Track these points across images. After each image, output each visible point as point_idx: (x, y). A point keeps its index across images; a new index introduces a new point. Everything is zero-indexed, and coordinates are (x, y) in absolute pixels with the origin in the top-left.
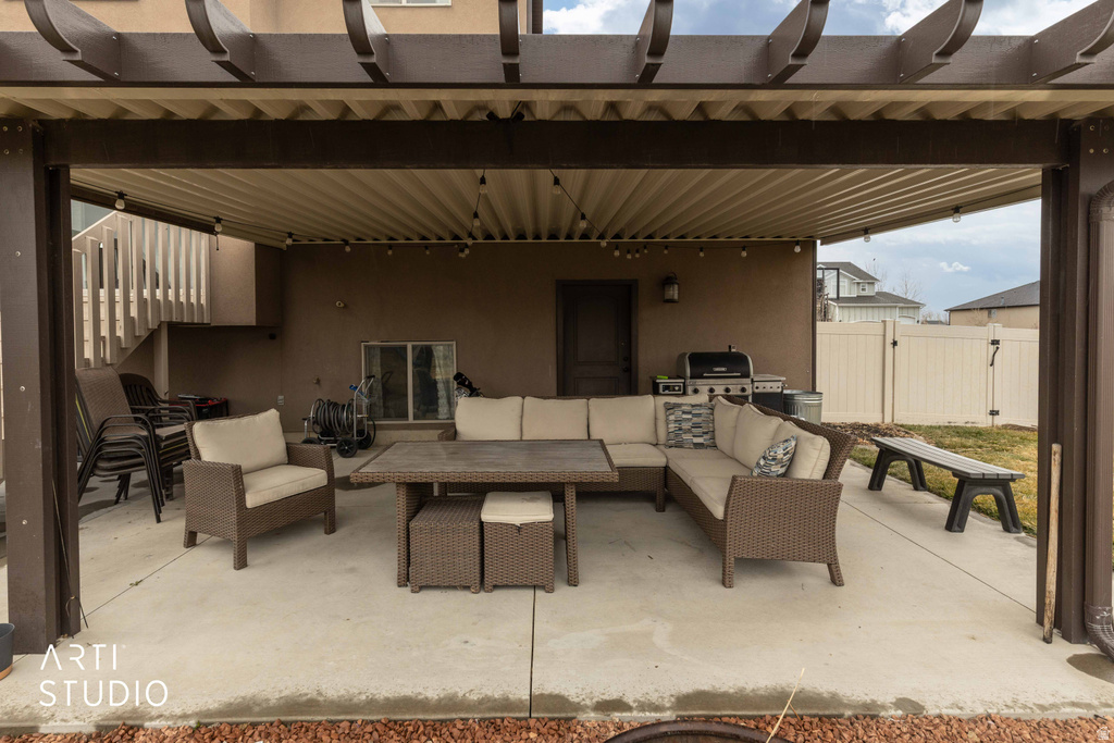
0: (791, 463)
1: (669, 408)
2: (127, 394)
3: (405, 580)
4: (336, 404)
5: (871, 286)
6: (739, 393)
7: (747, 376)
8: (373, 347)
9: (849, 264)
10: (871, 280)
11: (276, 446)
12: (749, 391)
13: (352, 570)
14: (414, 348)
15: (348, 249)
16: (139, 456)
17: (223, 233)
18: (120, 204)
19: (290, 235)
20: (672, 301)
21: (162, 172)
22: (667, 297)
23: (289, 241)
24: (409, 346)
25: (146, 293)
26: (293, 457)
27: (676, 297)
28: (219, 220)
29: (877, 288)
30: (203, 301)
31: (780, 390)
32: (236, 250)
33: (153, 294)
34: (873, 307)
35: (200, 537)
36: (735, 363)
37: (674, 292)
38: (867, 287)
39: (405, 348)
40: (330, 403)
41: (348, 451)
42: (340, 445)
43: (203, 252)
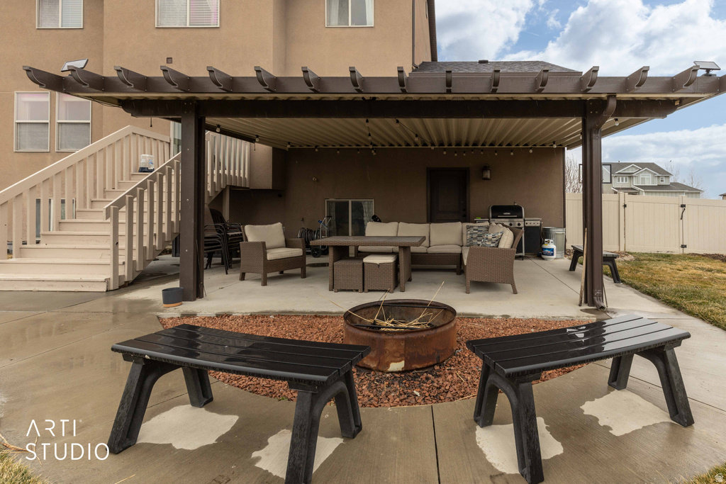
0: (499, 241)
1: (468, 228)
2: (213, 217)
3: (332, 288)
4: (311, 231)
5: (667, 179)
6: (517, 226)
7: (521, 217)
8: (332, 202)
9: (653, 164)
10: (667, 175)
11: (281, 239)
12: (522, 225)
13: (311, 287)
14: (352, 202)
15: (317, 150)
16: (219, 244)
17: (258, 142)
18: (218, 130)
19: (289, 143)
20: (486, 179)
21: (244, 119)
22: (484, 177)
23: (289, 146)
24: (350, 201)
25: (221, 172)
26: (288, 244)
27: (489, 177)
28: (257, 136)
29: (672, 180)
30: (246, 176)
31: (539, 225)
32: (263, 150)
33: (224, 172)
34: (668, 192)
35: (247, 275)
36: (515, 211)
37: (488, 174)
38: (664, 179)
39: (348, 202)
40: (308, 230)
41: (316, 254)
42: (313, 251)
43: (247, 151)
